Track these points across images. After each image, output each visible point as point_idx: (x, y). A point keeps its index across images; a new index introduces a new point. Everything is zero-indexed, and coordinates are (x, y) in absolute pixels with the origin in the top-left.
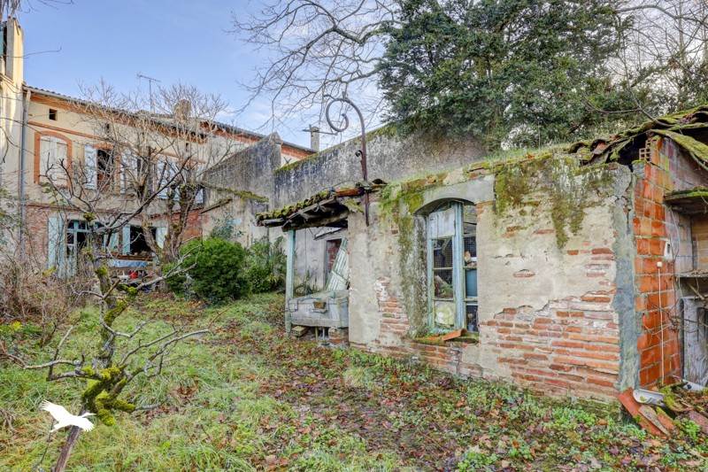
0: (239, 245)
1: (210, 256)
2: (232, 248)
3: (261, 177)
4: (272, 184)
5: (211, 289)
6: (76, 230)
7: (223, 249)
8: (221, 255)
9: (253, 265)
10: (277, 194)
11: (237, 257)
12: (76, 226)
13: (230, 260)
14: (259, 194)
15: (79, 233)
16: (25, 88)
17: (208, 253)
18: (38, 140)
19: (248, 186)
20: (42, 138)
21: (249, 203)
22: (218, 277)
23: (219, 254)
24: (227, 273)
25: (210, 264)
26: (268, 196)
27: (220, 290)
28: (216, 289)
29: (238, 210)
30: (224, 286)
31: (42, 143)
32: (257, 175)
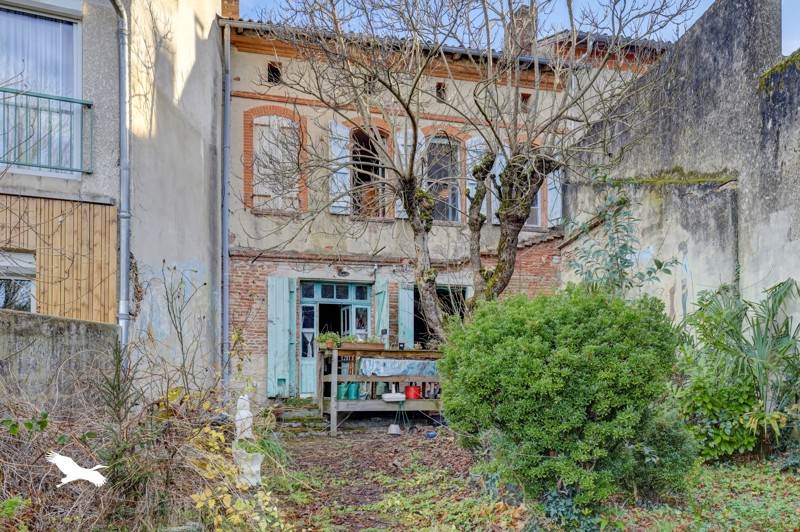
0: (654, 307)
1: (543, 355)
2: (631, 319)
3: (713, 116)
4: (749, 124)
5: (552, 476)
6: (318, 299)
7: (594, 323)
8: (589, 348)
9: (694, 375)
10: (769, 150)
11: (650, 355)
12: (317, 291)
13: (625, 367)
14: (705, 168)
15: (322, 307)
16: (221, 23)
17: (537, 344)
18: (249, 126)
19: (672, 153)
20: (256, 120)
21: (675, 199)
22: (579, 432)
23: (578, 346)
24: (611, 416)
25: (544, 384)
26: (736, 163)
27: (588, 478)
28: (572, 478)
29: (645, 224)
30: (599, 465)
31: (257, 131)
32: (699, 114)
